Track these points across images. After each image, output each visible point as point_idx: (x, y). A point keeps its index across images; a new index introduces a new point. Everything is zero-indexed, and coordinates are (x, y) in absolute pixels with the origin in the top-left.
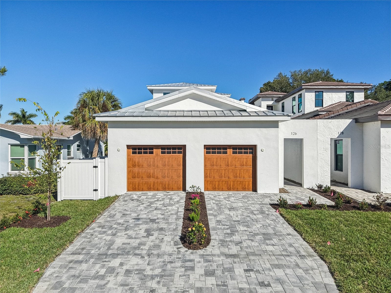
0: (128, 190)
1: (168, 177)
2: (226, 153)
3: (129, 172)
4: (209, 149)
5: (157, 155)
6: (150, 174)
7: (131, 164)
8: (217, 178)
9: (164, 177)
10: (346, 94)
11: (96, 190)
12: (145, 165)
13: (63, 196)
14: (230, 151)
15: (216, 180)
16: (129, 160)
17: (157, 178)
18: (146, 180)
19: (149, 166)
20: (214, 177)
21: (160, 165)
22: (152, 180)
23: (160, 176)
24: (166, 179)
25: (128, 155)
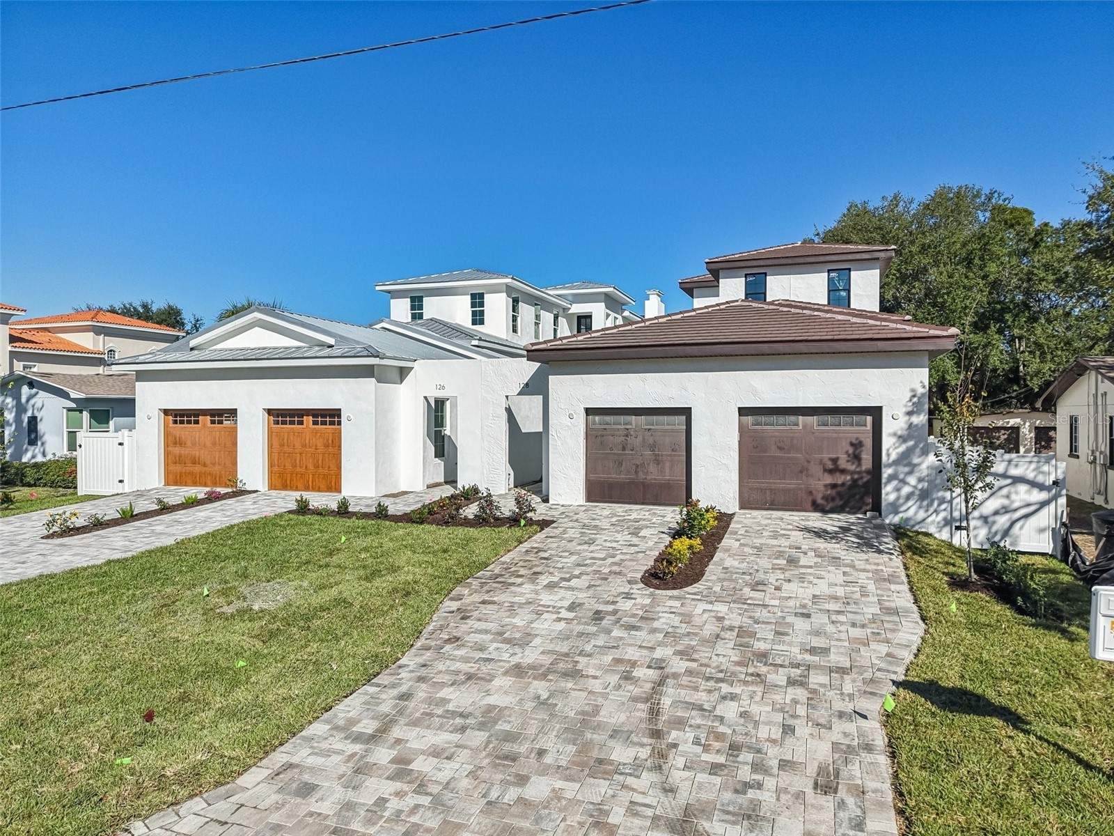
0: (167, 484)
1: (219, 464)
2: (301, 423)
3: (167, 454)
4: (279, 416)
5: (204, 425)
6: (195, 457)
7: (171, 441)
8: (289, 466)
9: (214, 464)
10: (829, 275)
11: (121, 481)
12: (189, 443)
13: (84, 489)
14: (308, 420)
15: (287, 471)
16: (167, 434)
17: (205, 465)
18: (190, 468)
19: (194, 444)
20: (285, 466)
21: (208, 443)
22: (197, 469)
23: (208, 462)
24: (217, 468)
25: (166, 426)
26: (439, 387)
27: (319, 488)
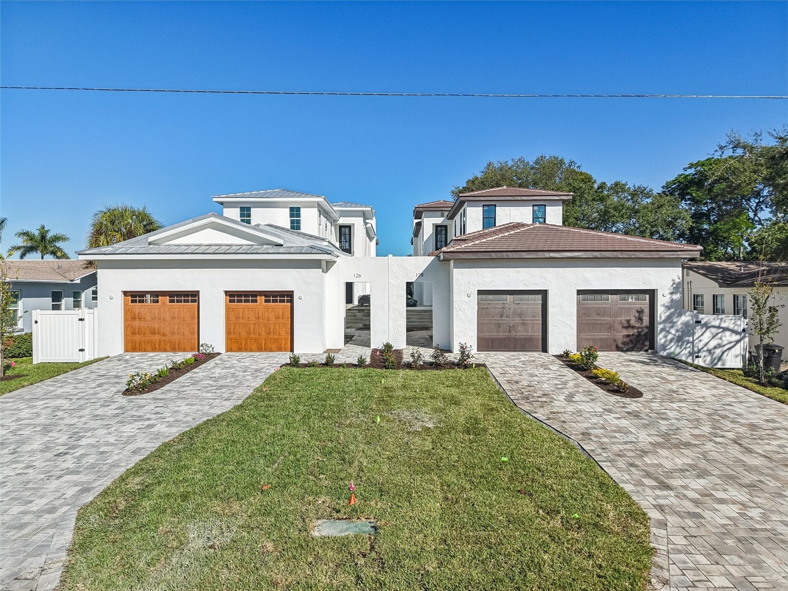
0: (126, 350)
1: (178, 334)
2: (256, 301)
3: (126, 327)
4: (233, 296)
5: (164, 304)
6: (154, 329)
7: (130, 317)
8: (244, 334)
9: (173, 334)
10: (533, 208)
11: (81, 350)
12: (148, 318)
13: (40, 358)
14: (261, 299)
15: (242, 337)
16: (127, 311)
17: (164, 335)
18: (149, 337)
19: (153, 319)
20: (240, 334)
21: (168, 318)
22: (157, 338)
23: (167, 332)
24: (176, 336)
25: (126, 305)
26: (356, 276)
27: (271, 349)
